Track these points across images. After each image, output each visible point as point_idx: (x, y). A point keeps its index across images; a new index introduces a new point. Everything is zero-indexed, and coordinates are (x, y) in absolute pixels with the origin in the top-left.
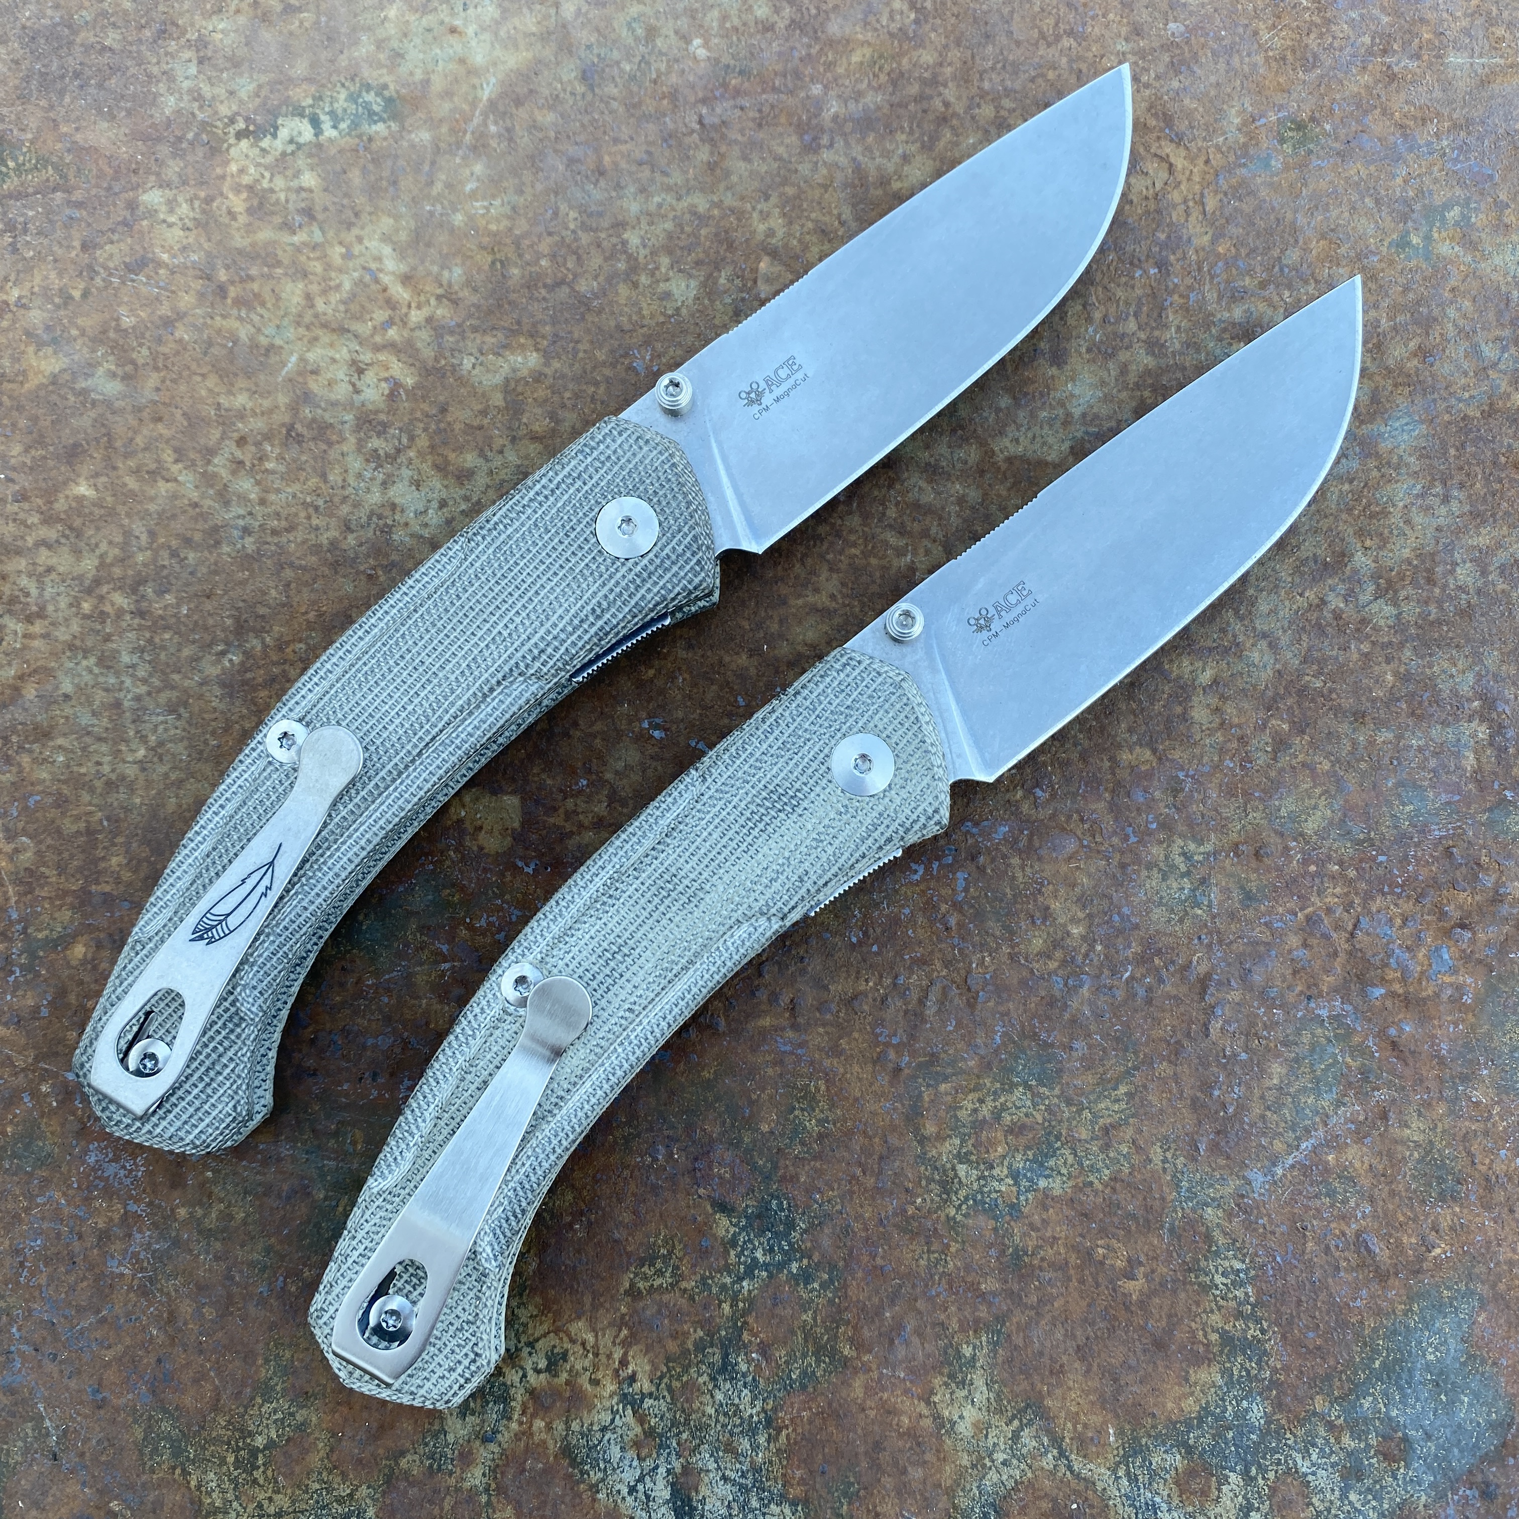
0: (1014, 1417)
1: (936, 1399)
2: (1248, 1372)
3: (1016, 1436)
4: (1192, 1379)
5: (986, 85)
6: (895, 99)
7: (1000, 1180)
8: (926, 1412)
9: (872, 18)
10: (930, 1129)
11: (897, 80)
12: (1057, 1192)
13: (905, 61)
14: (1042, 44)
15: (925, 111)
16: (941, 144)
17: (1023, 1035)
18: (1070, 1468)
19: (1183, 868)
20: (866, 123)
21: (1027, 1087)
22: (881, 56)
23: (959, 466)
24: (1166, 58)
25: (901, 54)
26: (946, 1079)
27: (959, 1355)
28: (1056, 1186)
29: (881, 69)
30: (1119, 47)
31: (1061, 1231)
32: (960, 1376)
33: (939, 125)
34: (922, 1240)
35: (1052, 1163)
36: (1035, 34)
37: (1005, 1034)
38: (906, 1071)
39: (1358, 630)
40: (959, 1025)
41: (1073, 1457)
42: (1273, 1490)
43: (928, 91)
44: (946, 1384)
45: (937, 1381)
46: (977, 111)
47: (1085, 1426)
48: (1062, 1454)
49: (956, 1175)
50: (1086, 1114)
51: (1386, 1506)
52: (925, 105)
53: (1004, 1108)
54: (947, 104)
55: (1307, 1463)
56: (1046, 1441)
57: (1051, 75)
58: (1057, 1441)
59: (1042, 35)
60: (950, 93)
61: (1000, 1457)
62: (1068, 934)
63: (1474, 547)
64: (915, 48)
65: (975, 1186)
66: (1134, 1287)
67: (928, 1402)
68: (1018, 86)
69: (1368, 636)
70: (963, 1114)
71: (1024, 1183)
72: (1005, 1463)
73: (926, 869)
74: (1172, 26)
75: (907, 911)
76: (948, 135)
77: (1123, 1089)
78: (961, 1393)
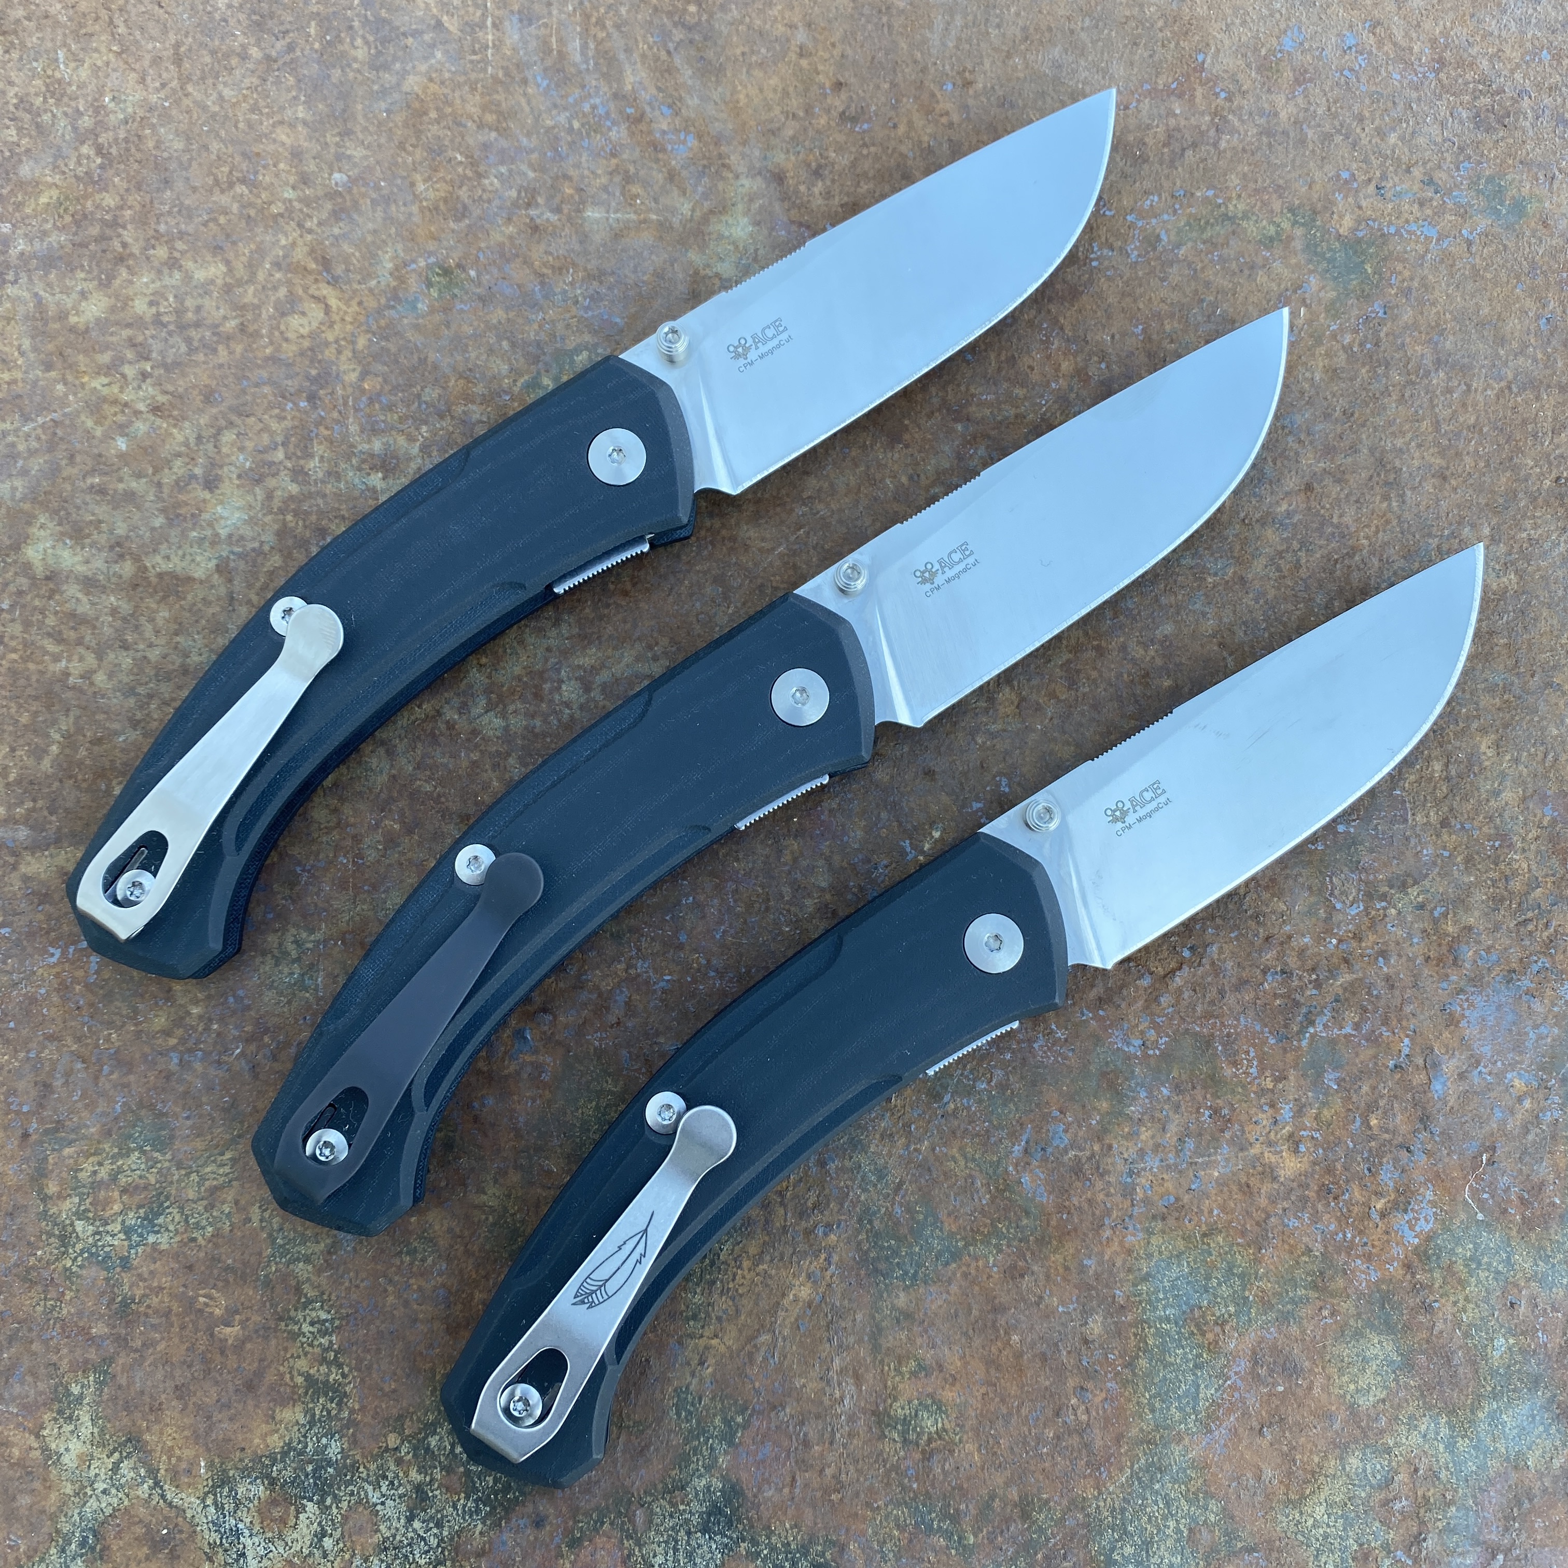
0: (115, 1450)
1: (45, 1433)
2: (329, 1412)
3: (116, 1468)
4: (278, 1418)
5: (162, 228)
6: (77, 239)
7: (113, 1236)
8: (36, 1445)
9: (60, 162)
10: (52, 1188)
11: (81, 220)
12: (164, 1247)
13: (89, 204)
14: (216, 190)
15: (104, 251)
16: (117, 282)
17: (141, 1105)
18: (163, 1496)
19: (294, 954)
20: (49, 261)
21: (144, 1152)
22: (67, 198)
23: (114, 580)
24: (329, 206)
25: (86, 197)
26: (70, 1143)
27: (68, 1393)
28: (163, 1240)
29: (66, 210)
30: (286, 195)
31: (166, 1281)
32: (68, 1412)
33: (116, 264)
34: (40, 1288)
35: (161, 1220)
36: (210, 181)
37: (124, 1104)
38: (34, 1137)
39: (468, 740)
40: (83, 1096)
41: (166, 1487)
42: (345, 1518)
43: (108, 232)
44: (55, 1419)
45: (47, 1417)
46: (152, 252)
47: (179, 1459)
48: (157, 1484)
49: (74, 1231)
50: (194, 1177)
51: (445, 1533)
52: (104, 245)
53: (120, 1170)
54: (124, 245)
55: (377, 1494)
56: (143, 1472)
57: (222, 220)
58: (153, 1472)
59: (217, 182)
60: (128, 235)
61: (100, 1486)
62: (188, 1013)
63: (579, 667)
64: (100, 191)
65: (91, 1240)
66: (230, 1332)
67: (38, 1436)
68: (191, 229)
69: (477, 746)
70: (82, 1175)
71: (135, 1238)
72: (104, 1492)
73: (63, 953)
74: (337, 176)
75: (43, 991)
76: (124, 273)
77: (228, 1155)
78: (68, 1428)
